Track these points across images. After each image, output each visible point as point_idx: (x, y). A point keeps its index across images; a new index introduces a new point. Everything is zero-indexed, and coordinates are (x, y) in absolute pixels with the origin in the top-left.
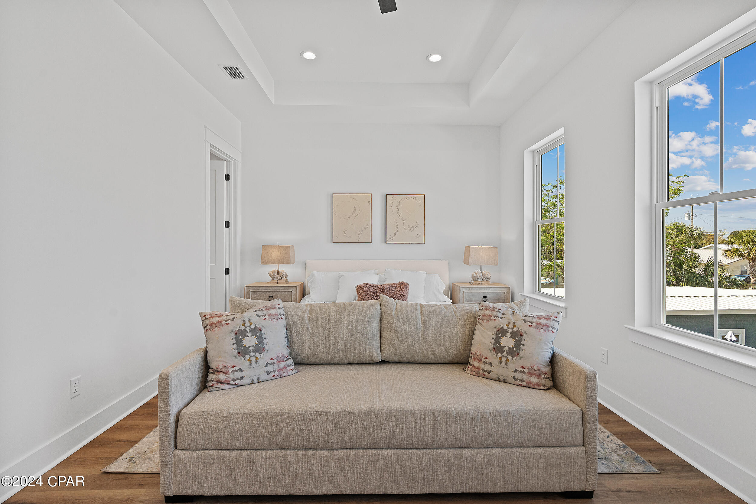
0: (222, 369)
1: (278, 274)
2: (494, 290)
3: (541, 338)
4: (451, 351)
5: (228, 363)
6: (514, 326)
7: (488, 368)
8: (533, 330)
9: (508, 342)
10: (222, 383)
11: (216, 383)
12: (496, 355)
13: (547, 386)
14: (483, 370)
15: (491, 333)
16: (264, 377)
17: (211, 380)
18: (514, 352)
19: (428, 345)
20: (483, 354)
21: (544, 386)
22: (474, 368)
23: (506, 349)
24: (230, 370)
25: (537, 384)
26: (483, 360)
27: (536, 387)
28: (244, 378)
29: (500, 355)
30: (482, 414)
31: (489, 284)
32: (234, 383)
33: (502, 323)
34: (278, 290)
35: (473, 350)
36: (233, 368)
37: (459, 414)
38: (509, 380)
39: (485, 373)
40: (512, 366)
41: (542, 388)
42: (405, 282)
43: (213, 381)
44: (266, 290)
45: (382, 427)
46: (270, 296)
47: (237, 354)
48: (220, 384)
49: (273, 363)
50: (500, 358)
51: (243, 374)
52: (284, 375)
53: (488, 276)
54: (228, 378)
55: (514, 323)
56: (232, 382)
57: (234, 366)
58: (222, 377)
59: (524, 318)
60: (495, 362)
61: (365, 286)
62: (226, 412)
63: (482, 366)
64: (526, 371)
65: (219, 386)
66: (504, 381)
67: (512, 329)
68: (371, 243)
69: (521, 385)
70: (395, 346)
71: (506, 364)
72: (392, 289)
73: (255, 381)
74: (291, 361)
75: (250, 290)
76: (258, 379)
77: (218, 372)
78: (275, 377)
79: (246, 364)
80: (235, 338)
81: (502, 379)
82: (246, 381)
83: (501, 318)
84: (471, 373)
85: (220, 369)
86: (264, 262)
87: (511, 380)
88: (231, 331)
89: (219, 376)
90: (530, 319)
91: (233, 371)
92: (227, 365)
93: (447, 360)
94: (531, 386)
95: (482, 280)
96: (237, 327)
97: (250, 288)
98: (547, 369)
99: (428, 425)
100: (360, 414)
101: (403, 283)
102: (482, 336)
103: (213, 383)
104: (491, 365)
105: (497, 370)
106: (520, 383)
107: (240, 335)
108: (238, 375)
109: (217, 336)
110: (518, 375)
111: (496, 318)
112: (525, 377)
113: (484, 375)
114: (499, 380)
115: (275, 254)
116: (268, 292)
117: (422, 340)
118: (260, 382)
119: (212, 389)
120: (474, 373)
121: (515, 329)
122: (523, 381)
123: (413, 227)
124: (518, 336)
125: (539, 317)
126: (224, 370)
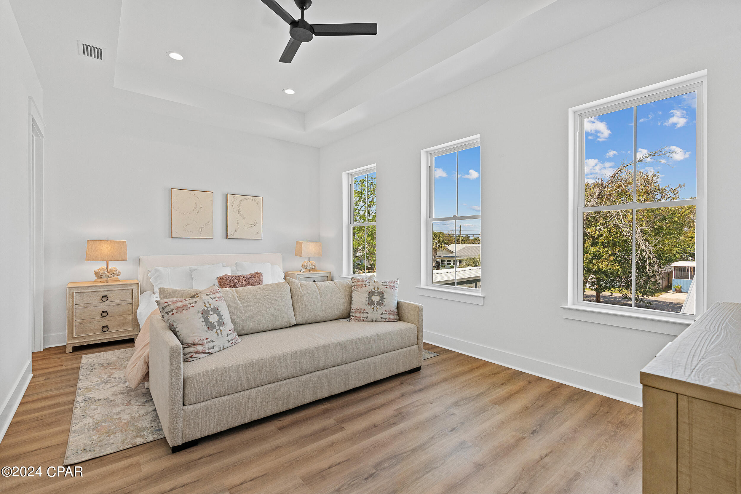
0: (198, 342)
1: (108, 272)
2: (321, 275)
3: (393, 293)
4: (339, 310)
5: (202, 337)
6: (378, 289)
7: (366, 315)
8: (388, 290)
9: (376, 298)
10: (199, 353)
11: (195, 354)
12: (370, 307)
13: (397, 319)
14: (363, 318)
15: (365, 295)
16: (227, 344)
17: (190, 353)
18: (380, 303)
19: (326, 308)
20: (362, 308)
21: (396, 319)
22: (356, 318)
23: (376, 302)
24: (205, 341)
25: (393, 319)
26: (362, 311)
27: (393, 320)
28: (215, 347)
29: (373, 306)
30: (378, 336)
31: (316, 271)
32: (209, 352)
33: (371, 288)
34: (114, 289)
35: (353, 307)
36: (206, 340)
37: (367, 338)
38: (378, 320)
39: (364, 319)
40: (380, 311)
41: (395, 320)
42: (259, 271)
43: (191, 353)
44: (98, 290)
45: (330, 354)
46: (103, 296)
47: (207, 329)
48: (198, 354)
49: (231, 333)
50: (373, 308)
51: (214, 344)
52: (237, 342)
53: (315, 265)
54: (205, 348)
55: (378, 287)
56: (207, 351)
57: (207, 339)
58: (200, 348)
59: (382, 284)
60: (370, 311)
61: (227, 277)
62: (228, 366)
63: (362, 315)
64: (388, 312)
65: (198, 355)
66: (376, 321)
67: (377, 290)
68: (213, 238)
69: (385, 321)
70: (305, 311)
71: (377, 311)
72: (251, 278)
73: (222, 349)
74: (235, 333)
75: (75, 291)
76: (223, 347)
77: (194, 344)
78: (232, 344)
79: (215, 336)
80: (203, 316)
81: (374, 320)
82: (216, 349)
83: (369, 285)
84: (355, 321)
85: (197, 342)
86: (90, 259)
87: (380, 320)
88: (197, 312)
89: (197, 347)
90: (385, 284)
91: (207, 342)
92: (201, 338)
93: (335, 318)
94: (390, 320)
95: (310, 269)
96: (201, 308)
97: (75, 289)
98: (396, 311)
99: (353, 348)
100: (317, 349)
101: (258, 273)
102: (359, 298)
103: (192, 354)
104: (368, 313)
105: (372, 315)
106: (385, 320)
107: (205, 314)
108: (211, 345)
109: (187, 317)
110: (384, 316)
111: (366, 286)
112: (387, 316)
113: (363, 320)
114: (372, 321)
115: (106, 250)
116: (100, 292)
117: (322, 305)
118: (224, 349)
119: (192, 359)
120: (357, 321)
121: (379, 291)
122: (386, 319)
123: (252, 224)
124: (381, 294)
125: (389, 283)
126: (200, 342)
